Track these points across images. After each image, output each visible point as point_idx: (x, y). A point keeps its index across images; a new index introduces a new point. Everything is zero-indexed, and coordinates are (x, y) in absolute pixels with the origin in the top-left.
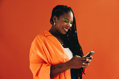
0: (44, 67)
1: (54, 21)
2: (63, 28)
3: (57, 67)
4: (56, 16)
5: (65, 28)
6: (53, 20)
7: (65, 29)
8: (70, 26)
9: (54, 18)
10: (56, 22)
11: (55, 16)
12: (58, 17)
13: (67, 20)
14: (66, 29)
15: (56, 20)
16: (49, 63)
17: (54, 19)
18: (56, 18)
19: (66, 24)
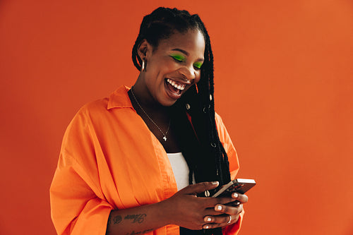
0: (88, 213)
1: (142, 57)
2: (166, 79)
3: (126, 218)
4: (148, 42)
5: (173, 80)
6: (139, 53)
7: (173, 84)
8: (189, 73)
9: (142, 47)
10: (148, 59)
11: (146, 42)
12: (155, 44)
13: (182, 55)
14: (178, 83)
15: (149, 54)
16: (106, 201)
17: (142, 51)
18: (149, 47)
19: (177, 66)
